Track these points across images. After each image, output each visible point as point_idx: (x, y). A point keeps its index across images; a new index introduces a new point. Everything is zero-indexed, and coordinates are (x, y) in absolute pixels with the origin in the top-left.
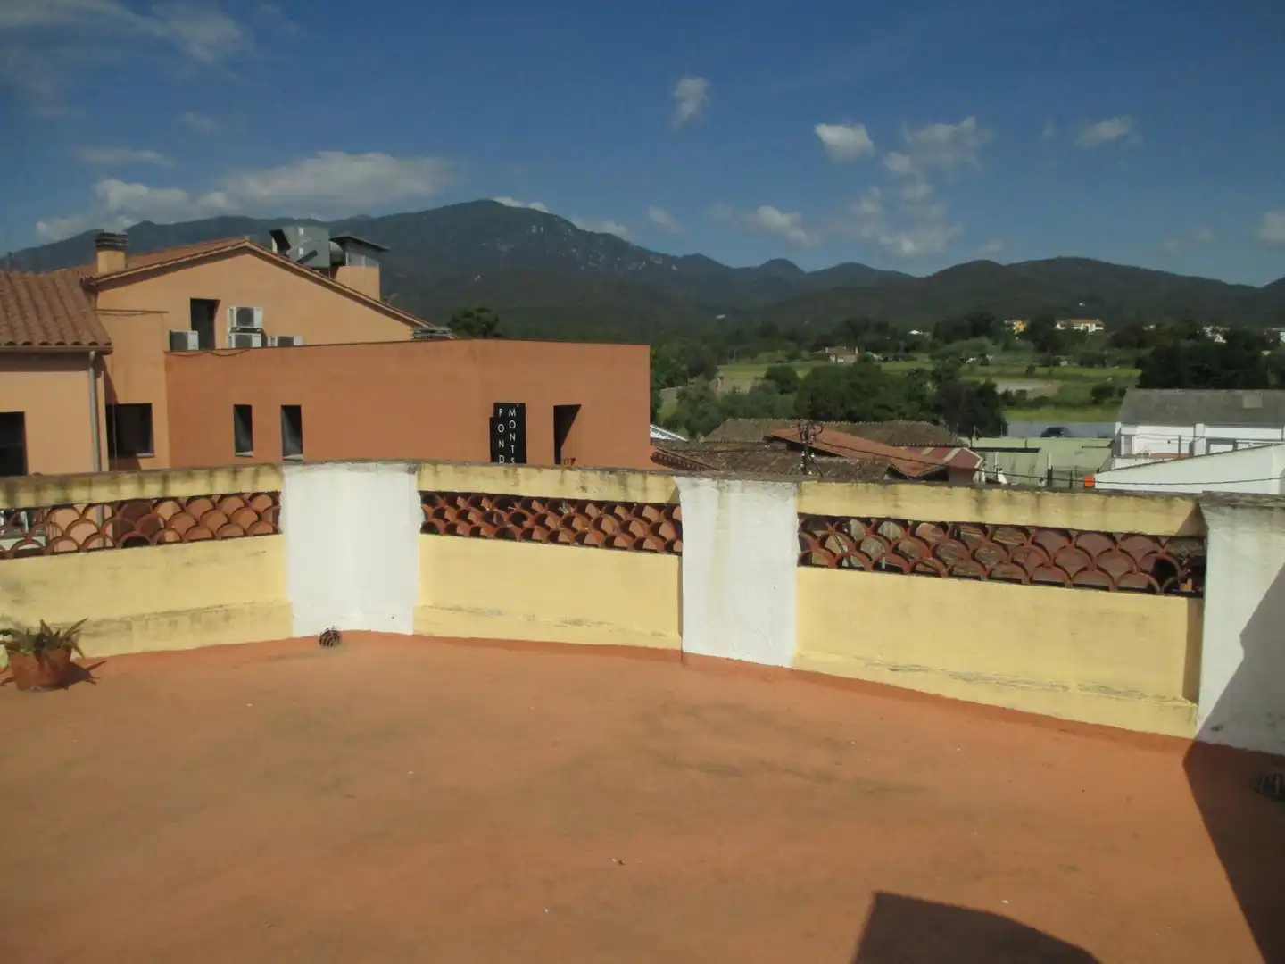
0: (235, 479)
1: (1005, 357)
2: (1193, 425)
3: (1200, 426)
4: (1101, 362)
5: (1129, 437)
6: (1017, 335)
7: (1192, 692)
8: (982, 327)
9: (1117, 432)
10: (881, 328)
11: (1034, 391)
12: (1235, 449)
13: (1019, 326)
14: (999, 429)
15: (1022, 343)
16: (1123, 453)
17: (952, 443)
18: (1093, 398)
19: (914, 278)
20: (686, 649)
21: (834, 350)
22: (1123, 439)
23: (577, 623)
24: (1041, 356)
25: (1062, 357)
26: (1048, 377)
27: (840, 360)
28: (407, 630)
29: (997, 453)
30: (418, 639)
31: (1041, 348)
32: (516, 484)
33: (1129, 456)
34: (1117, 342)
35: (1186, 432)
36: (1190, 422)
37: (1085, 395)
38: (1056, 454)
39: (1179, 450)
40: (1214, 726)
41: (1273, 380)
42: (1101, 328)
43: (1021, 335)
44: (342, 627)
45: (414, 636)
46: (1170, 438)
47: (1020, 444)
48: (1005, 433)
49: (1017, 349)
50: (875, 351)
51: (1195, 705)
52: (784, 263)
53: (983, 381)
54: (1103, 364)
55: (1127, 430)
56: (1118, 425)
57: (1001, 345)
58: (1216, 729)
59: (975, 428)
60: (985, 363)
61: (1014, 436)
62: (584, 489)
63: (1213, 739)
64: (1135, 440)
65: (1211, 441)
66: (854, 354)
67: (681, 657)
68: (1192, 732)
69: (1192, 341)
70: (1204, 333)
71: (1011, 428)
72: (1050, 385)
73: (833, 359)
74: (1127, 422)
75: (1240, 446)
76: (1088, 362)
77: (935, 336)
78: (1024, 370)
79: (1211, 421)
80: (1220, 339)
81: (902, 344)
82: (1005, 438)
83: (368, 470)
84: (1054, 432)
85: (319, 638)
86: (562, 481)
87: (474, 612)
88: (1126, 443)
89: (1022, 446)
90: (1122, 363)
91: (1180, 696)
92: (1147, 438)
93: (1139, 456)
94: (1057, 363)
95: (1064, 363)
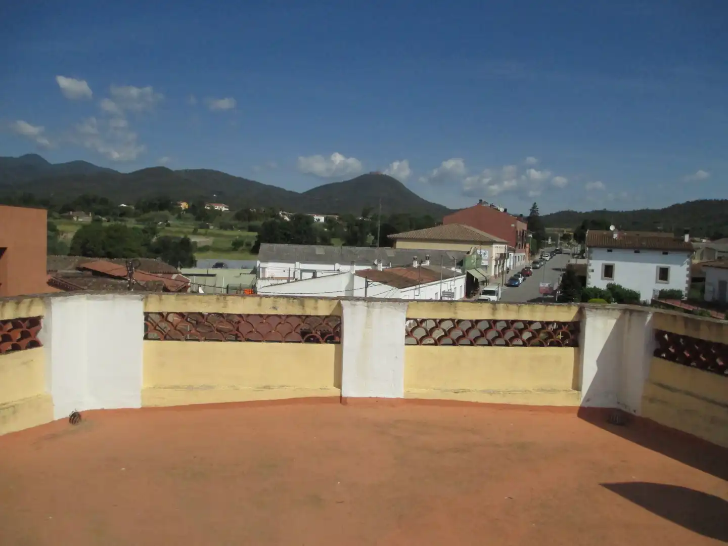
0: (17, 308)
1: (178, 223)
2: (294, 263)
3: (297, 263)
4: (231, 228)
5: (264, 269)
6: (184, 210)
7: (577, 386)
8: (165, 204)
9: (258, 265)
10: (104, 201)
11: (200, 242)
12: (314, 277)
13: (184, 205)
14: (192, 263)
15: (189, 215)
16: (261, 277)
17: (172, 271)
18: (233, 247)
19: (120, 173)
20: (344, 395)
21: (76, 213)
22: (261, 269)
23: (268, 387)
24: (200, 222)
25: (211, 224)
26: (205, 235)
27: (80, 220)
28: (137, 404)
29: (194, 277)
30: (144, 410)
31: (198, 219)
32: (225, 307)
33: (264, 278)
34: (238, 217)
35: (291, 266)
36: (292, 261)
37: (230, 245)
38: (226, 277)
39: (289, 275)
40: (587, 399)
41: (319, 241)
42: (228, 209)
43: (186, 210)
44: (80, 409)
45: (142, 408)
46: (284, 269)
47: (204, 272)
48: (195, 266)
49: (186, 219)
50: (103, 216)
51: (580, 392)
52: (35, 157)
53: (182, 236)
54: (232, 229)
55: (263, 265)
56: (258, 262)
57: (176, 215)
58: (588, 400)
59: (179, 262)
60: (168, 225)
61: (201, 268)
62: (275, 308)
63: (586, 405)
64: (267, 270)
65: (303, 271)
66: (89, 216)
67: (341, 400)
68: (578, 403)
69: (273, 219)
70: (278, 215)
71: (198, 263)
72: (208, 240)
73: (75, 218)
74: (262, 261)
75: (318, 275)
76: (224, 227)
77: (137, 208)
78: (192, 230)
79: (303, 261)
80: (287, 219)
81: (119, 213)
82: (195, 268)
83: (105, 299)
84: (219, 265)
85: (69, 419)
86: (260, 305)
87: (190, 388)
88: (262, 272)
89: (205, 273)
90: (242, 229)
91: (571, 389)
92: (273, 269)
93: (268, 279)
94: (208, 227)
95: (211, 227)
